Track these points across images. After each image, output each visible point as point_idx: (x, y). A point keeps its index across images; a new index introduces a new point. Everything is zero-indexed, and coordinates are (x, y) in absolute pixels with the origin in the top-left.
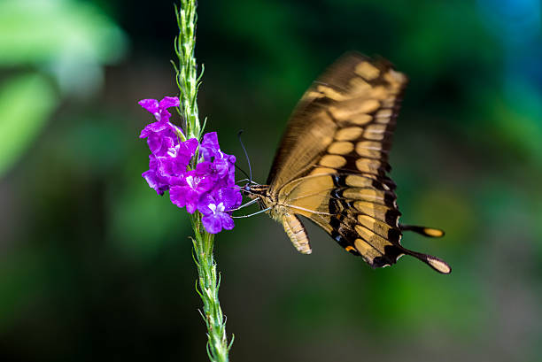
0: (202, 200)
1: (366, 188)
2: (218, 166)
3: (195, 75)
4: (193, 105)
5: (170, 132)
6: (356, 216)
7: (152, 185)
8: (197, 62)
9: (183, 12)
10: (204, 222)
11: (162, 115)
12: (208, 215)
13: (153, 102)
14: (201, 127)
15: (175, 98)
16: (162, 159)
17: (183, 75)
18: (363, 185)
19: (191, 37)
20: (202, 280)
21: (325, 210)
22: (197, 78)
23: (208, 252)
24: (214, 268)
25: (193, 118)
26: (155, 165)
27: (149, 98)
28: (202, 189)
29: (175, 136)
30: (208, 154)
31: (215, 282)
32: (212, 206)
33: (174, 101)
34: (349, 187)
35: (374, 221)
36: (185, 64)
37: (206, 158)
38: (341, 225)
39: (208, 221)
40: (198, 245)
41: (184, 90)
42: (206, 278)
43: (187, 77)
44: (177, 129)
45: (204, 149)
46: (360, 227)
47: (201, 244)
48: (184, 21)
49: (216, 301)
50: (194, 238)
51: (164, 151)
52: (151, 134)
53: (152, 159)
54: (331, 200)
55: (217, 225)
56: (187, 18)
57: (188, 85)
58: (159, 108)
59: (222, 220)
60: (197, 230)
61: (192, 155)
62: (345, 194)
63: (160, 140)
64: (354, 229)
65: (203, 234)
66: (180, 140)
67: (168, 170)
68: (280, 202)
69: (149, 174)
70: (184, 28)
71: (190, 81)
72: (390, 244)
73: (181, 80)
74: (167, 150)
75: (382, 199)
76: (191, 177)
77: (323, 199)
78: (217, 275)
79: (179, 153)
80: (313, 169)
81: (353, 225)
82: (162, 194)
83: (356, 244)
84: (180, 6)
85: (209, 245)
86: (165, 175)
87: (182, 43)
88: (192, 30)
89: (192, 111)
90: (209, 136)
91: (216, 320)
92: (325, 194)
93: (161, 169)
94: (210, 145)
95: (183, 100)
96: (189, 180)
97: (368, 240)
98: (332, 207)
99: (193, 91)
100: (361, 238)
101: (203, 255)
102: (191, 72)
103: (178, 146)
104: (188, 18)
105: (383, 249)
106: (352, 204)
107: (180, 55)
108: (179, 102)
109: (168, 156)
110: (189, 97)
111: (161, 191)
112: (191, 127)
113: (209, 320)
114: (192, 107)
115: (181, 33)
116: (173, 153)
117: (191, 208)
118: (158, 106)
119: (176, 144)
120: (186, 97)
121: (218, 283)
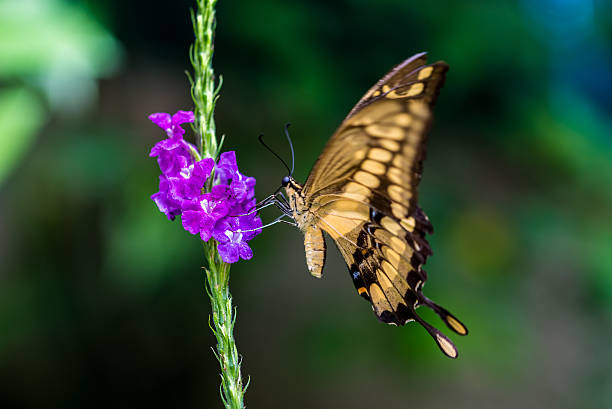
0: (219, 227)
1: (397, 237)
2: (236, 189)
3: (212, 84)
4: (209, 121)
5: (183, 150)
6: (381, 259)
7: (163, 209)
8: (215, 72)
9: (200, 18)
10: (219, 251)
11: (175, 131)
12: (224, 243)
13: (164, 117)
14: (218, 146)
15: (190, 113)
16: (173, 181)
17: (199, 87)
18: (395, 232)
19: (209, 45)
20: (215, 315)
22: (215, 90)
23: (223, 284)
24: (229, 302)
25: (209, 136)
26: (166, 187)
27: (160, 112)
28: (217, 214)
29: (188, 155)
30: (224, 175)
31: (229, 317)
32: (228, 233)
33: (188, 117)
34: (383, 228)
36: (202, 75)
37: (222, 181)
38: (364, 261)
39: (224, 249)
40: (212, 276)
41: (199, 104)
42: (220, 313)
43: (203, 89)
44: (191, 147)
45: (220, 170)
46: (381, 273)
48: (201, 27)
49: (231, 339)
50: (208, 269)
51: (176, 172)
52: (163, 152)
53: (162, 180)
54: (362, 232)
55: (233, 255)
56: (204, 24)
57: (205, 98)
58: (172, 124)
59: (239, 248)
60: (211, 260)
61: (207, 176)
63: (171, 160)
64: (374, 271)
65: (217, 264)
66: (194, 159)
67: (181, 192)
69: (159, 196)
70: (201, 35)
71: (207, 94)
73: (197, 93)
74: (180, 171)
76: (205, 201)
78: (233, 310)
79: (193, 173)
81: (376, 267)
82: (173, 219)
83: (371, 288)
84: (197, 10)
85: (224, 276)
86: (176, 198)
87: (199, 51)
88: (210, 38)
89: (208, 128)
90: (226, 156)
91: (230, 360)
93: (173, 191)
94: (227, 166)
95: (198, 115)
96: (204, 204)
97: (384, 289)
98: (361, 239)
99: (210, 106)
100: (378, 283)
101: (217, 287)
102: (207, 84)
103: (192, 166)
104: (206, 25)
105: (396, 305)
106: (380, 246)
107: (195, 65)
108: (193, 118)
109: (181, 177)
110: (205, 112)
111: (172, 215)
112: (206, 145)
113: (223, 359)
114: (208, 123)
115: (197, 41)
116: (186, 174)
117: (205, 235)
118: (170, 121)
119: (189, 164)
120: (201, 112)
121: (233, 319)
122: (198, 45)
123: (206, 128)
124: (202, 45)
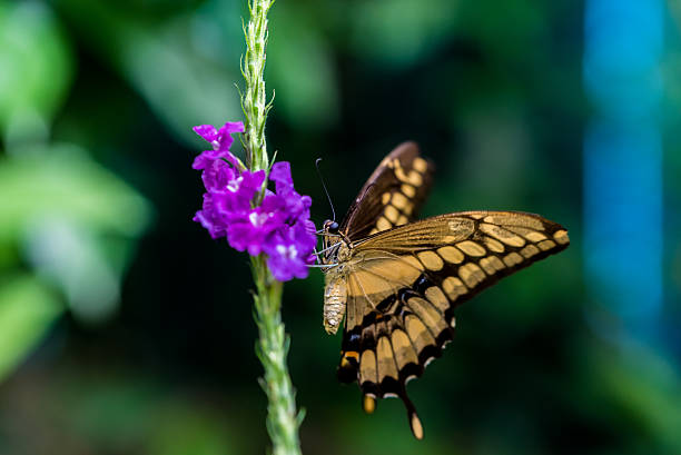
1: (437, 309)
3: (264, 96)
4: (260, 134)
6: (395, 327)
9: (251, 27)
11: (222, 144)
14: (270, 162)
15: (239, 123)
16: (219, 195)
17: (249, 98)
18: (438, 305)
19: (261, 55)
25: (260, 150)
33: (238, 127)
34: (424, 297)
35: (408, 344)
36: (253, 86)
38: (372, 326)
41: (250, 116)
43: (254, 101)
44: (239, 161)
46: (386, 341)
48: (252, 37)
54: (392, 296)
56: (256, 33)
57: (256, 111)
58: (217, 135)
62: (411, 301)
64: (378, 338)
67: (229, 206)
68: (351, 262)
70: (252, 44)
71: (258, 106)
72: (396, 378)
73: (247, 104)
74: (227, 184)
75: (440, 330)
76: (255, 214)
77: (387, 288)
79: (242, 185)
81: (383, 334)
83: (364, 354)
87: (249, 62)
88: (262, 47)
89: (259, 142)
90: (280, 168)
93: (219, 205)
95: (249, 127)
97: (379, 359)
98: (386, 303)
99: (261, 119)
100: (375, 351)
102: (259, 96)
103: (241, 179)
105: (383, 377)
106: (406, 313)
109: (228, 190)
110: (256, 125)
112: (257, 160)
114: (260, 137)
115: (248, 50)
116: (233, 187)
119: (237, 177)
120: (251, 125)
122: (250, 55)
123: (257, 140)
124: (254, 54)
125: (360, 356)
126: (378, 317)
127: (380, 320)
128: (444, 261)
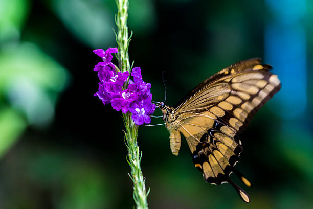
0: (132, 106)
1: (229, 137)
2: (141, 86)
3: (127, 34)
4: (126, 53)
5: (112, 68)
6: (214, 149)
8: (128, 29)
11: (107, 58)
12: (135, 115)
13: (101, 51)
14: (131, 67)
15: (115, 48)
16: (107, 83)
17: (120, 35)
18: (229, 134)
19: (125, 14)
20: (130, 156)
21: (198, 138)
22: (128, 38)
23: (134, 139)
24: (138, 149)
25: (126, 61)
26: (102, 89)
28: (131, 100)
29: (114, 70)
31: (138, 156)
32: (137, 110)
33: (115, 50)
34: (220, 132)
35: (222, 156)
36: (121, 30)
38: (202, 150)
39: (135, 118)
40: (128, 136)
41: (120, 44)
42: (133, 154)
43: (123, 37)
44: (116, 67)
46: (212, 156)
47: (130, 134)
48: (121, 4)
49: (139, 167)
50: (126, 131)
51: (108, 78)
53: (100, 85)
54: (206, 134)
55: (140, 121)
56: (123, 2)
57: (123, 41)
58: (105, 54)
59: (144, 117)
60: (127, 127)
61: (125, 80)
62: (216, 135)
63: (105, 75)
64: (208, 155)
65: (131, 128)
67: (111, 89)
68: (177, 121)
70: (120, 9)
71: (124, 39)
72: (223, 173)
73: (119, 38)
74: (110, 78)
75: (235, 148)
76: (124, 93)
77: (201, 130)
78: (140, 153)
79: (117, 79)
80: (204, 110)
81: (209, 153)
83: (204, 164)
85: (135, 135)
86: (109, 92)
87: (120, 17)
88: (126, 10)
89: (125, 57)
90: (135, 70)
91: (139, 179)
92: (204, 129)
93: (107, 88)
95: (120, 50)
96: (123, 95)
97: (212, 165)
98: (204, 138)
99: (126, 45)
100: (209, 162)
101: (131, 140)
102: (124, 34)
103: (117, 76)
105: (217, 174)
106: (216, 141)
107: (118, 24)
108: (117, 51)
109: (111, 81)
110: (123, 49)
112: (125, 66)
113: (135, 178)
114: (125, 55)
115: (119, 12)
116: (113, 80)
117: (124, 111)
118: (104, 53)
119: (115, 75)
120: (121, 48)
121: (140, 158)
122: (120, 14)
123: (124, 56)
124: (122, 14)
125: (202, 166)
126: (203, 145)
127: (205, 147)
128: (224, 110)
